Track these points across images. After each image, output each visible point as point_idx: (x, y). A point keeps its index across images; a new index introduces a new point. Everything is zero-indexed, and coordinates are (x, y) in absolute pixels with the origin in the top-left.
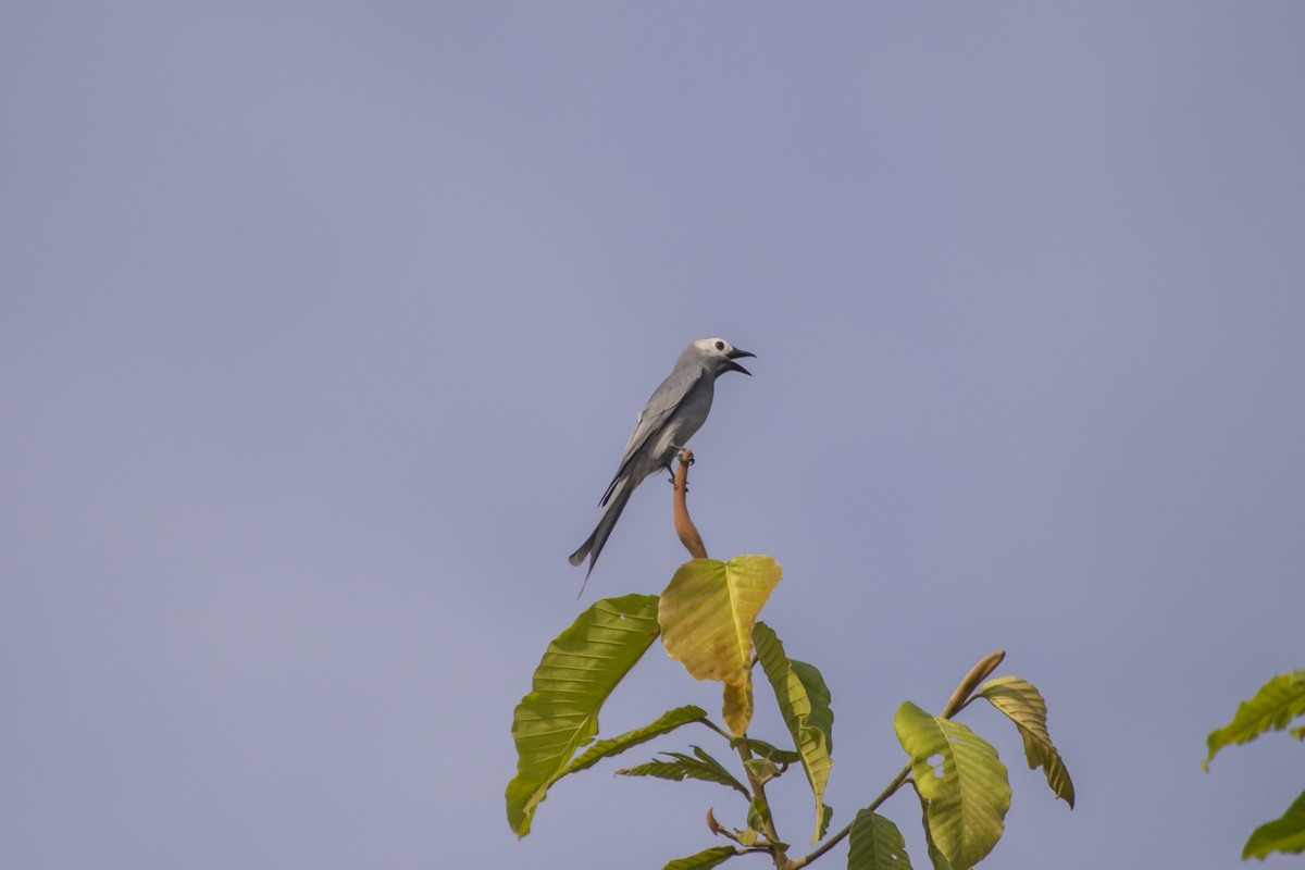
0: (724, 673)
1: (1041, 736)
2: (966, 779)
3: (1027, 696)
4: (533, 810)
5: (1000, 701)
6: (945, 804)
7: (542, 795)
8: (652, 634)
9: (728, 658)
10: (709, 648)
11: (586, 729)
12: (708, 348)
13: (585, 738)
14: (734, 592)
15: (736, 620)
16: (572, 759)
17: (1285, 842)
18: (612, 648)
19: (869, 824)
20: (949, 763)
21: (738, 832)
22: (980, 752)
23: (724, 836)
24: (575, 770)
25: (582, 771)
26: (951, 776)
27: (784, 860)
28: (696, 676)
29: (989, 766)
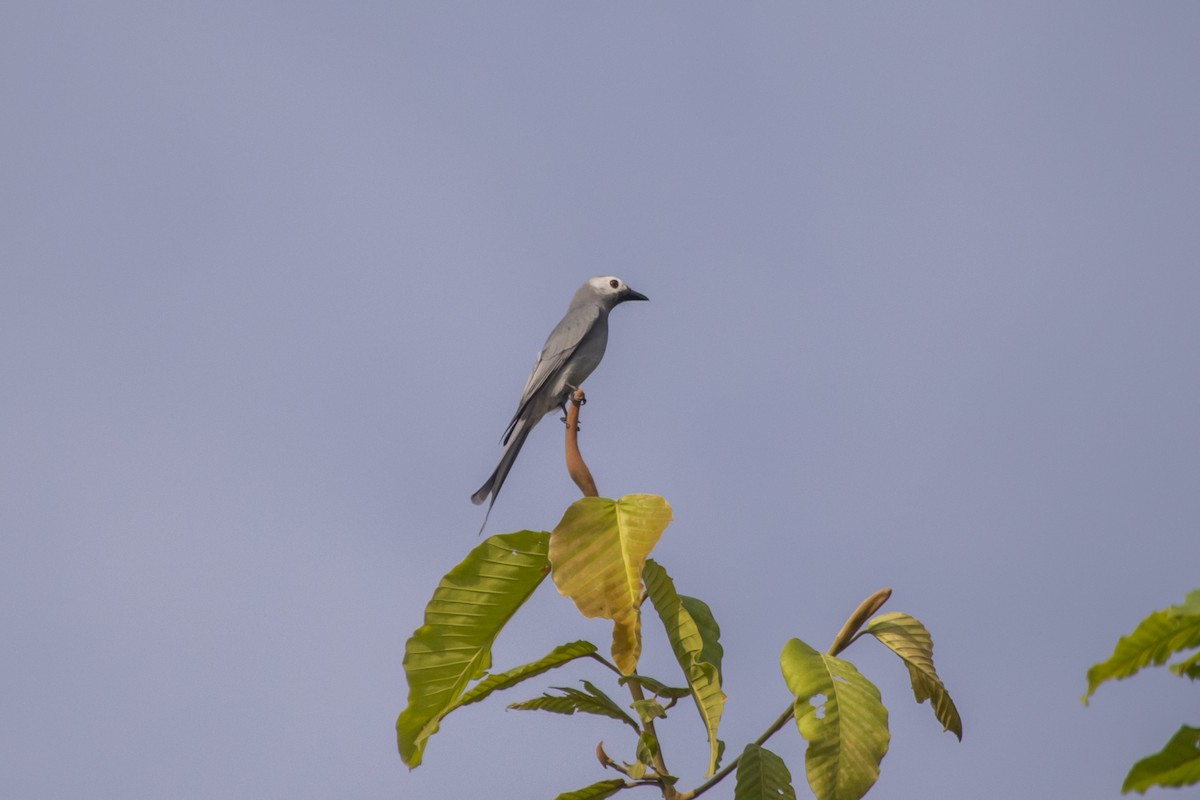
0: (614, 611)
1: (928, 671)
2: (847, 720)
3: (913, 631)
4: (424, 742)
5: (887, 637)
6: (823, 746)
7: (433, 728)
8: (544, 570)
9: (617, 596)
10: (599, 585)
11: (478, 662)
12: (602, 286)
13: (478, 672)
14: (623, 530)
15: (626, 558)
16: (465, 691)
17: (1166, 776)
18: (504, 583)
19: (756, 758)
20: (832, 703)
21: (627, 765)
22: (863, 694)
23: (613, 769)
24: (466, 703)
25: (474, 704)
26: (832, 717)
27: (673, 793)
28: (585, 613)
29: (870, 709)
